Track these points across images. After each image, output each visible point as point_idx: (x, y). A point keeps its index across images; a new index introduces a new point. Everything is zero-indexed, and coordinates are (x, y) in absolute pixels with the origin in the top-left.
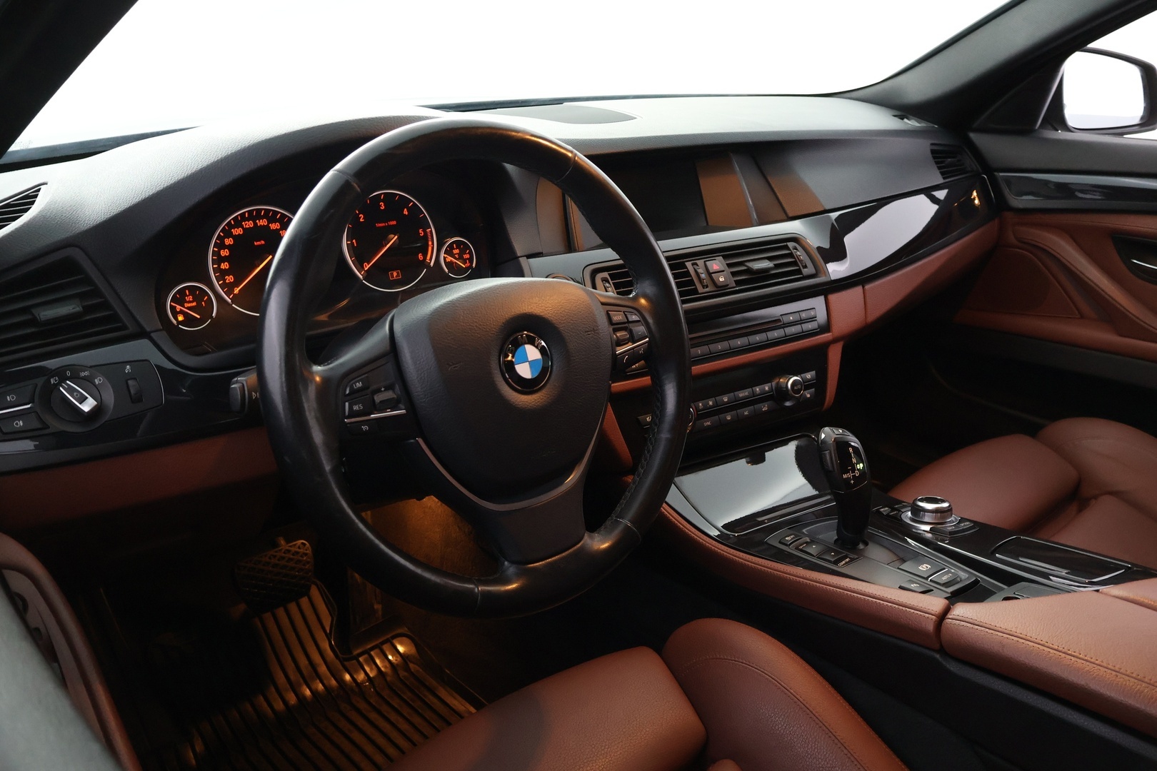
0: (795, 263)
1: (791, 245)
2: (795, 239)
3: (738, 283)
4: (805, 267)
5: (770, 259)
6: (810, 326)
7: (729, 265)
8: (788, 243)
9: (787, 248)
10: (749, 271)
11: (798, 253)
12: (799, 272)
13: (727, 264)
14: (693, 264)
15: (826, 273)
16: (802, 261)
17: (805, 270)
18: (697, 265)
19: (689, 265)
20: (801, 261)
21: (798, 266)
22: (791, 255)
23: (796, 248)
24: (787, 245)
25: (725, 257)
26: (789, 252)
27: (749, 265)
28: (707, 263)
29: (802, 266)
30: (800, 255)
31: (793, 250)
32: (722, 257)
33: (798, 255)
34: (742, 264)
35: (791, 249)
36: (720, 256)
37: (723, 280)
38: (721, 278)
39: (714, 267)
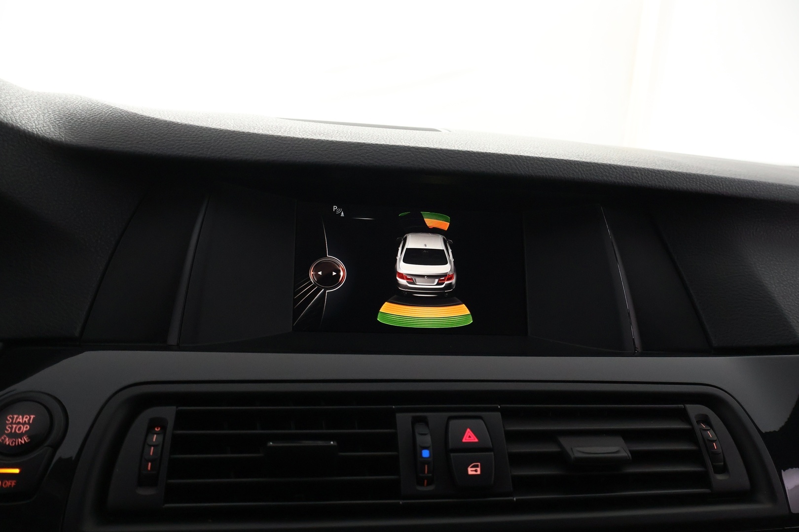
0: (695, 457)
1: (694, 410)
2: (710, 399)
3: (525, 484)
4: (724, 470)
5: (628, 436)
8: (688, 406)
9: (683, 415)
10: (560, 458)
11: (710, 434)
12: (702, 479)
13: (506, 432)
14: (416, 421)
15: (777, 492)
17: (720, 477)
18: (427, 424)
19: (403, 419)
20: (714, 455)
21: (703, 464)
22: (689, 435)
23: (705, 420)
24: (685, 409)
25: (507, 415)
26: (687, 426)
27: (566, 442)
28: (452, 423)
29: (714, 467)
30: (714, 441)
31: (698, 422)
32: (500, 413)
33: (709, 439)
34: (550, 437)
35: (694, 420)
36: (496, 410)
37: (479, 473)
38: (477, 466)
39: (470, 437)
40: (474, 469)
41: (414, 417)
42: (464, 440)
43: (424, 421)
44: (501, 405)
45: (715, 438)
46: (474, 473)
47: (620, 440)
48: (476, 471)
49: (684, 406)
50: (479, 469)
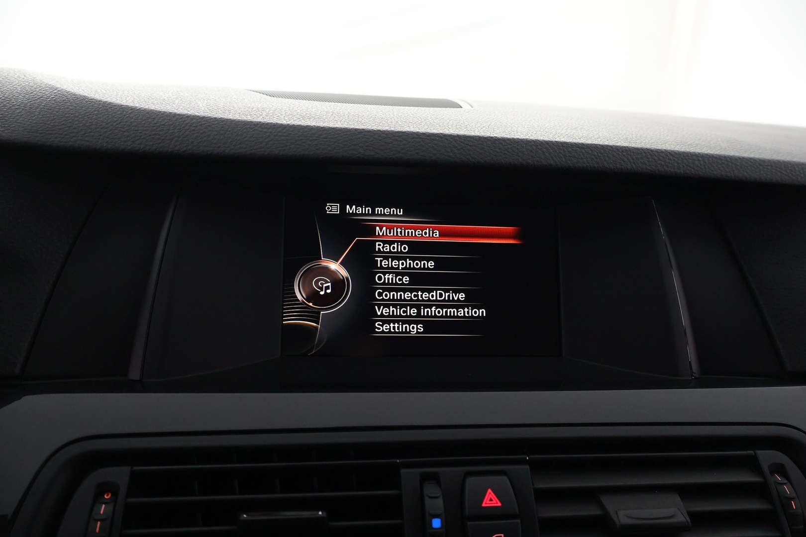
1: (767, 457)
8: (759, 452)
9: (753, 465)
10: (602, 524)
11: (787, 489)
13: (536, 492)
14: (425, 479)
18: (439, 482)
19: (409, 476)
20: (792, 518)
21: (780, 528)
23: (781, 470)
24: (755, 457)
25: (537, 468)
28: (470, 481)
30: (792, 498)
31: (772, 474)
32: (528, 467)
33: (786, 495)
34: (591, 495)
35: (766, 470)
36: (524, 462)
39: (491, 500)
42: (484, 505)
43: (434, 478)
44: (531, 456)
45: (794, 494)
47: (676, 499)
49: (755, 453)
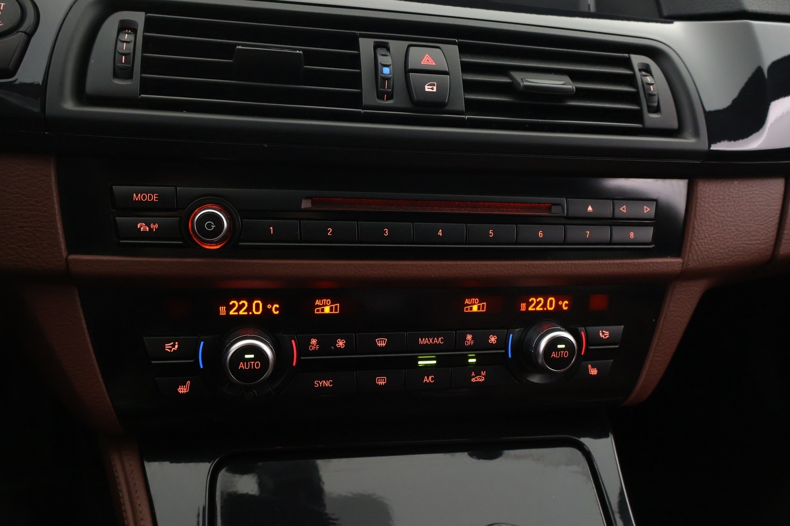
0: (633, 98)
1: (637, 60)
2: (654, 52)
3: (471, 106)
4: (657, 110)
5: (574, 76)
6: (632, 235)
7: (466, 68)
8: (632, 56)
9: (628, 64)
10: (511, 88)
11: (649, 79)
12: (637, 116)
13: (462, 63)
14: (377, 46)
16: (652, 95)
17: (652, 115)
18: (388, 50)
19: (366, 45)
20: (648, 96)
21: (638, 103)
22: (630, 80)
23: (646, 69)
24: (629, 58)
26: (629, 72)
27: (518, 76)
28: (412, 49)
29: (649, 107)
30: (652, 84)
31: (640, 70)
32: (457, 47)
33: (648, 82)
34: (503, 70)
35: (636, 68)
36: (454, 43)
37: (435, 90)
38: (434, 85)
39: (428, 60)
40: (431, 87)
41: (375, 42)
42: (422, 63)
43: (386, 47)
44: (459, 40)
45: (653, 82)
46: (431, 90)
47: (567, 79)
48: (432, 89)
49: (629, 56)
50: (435, 88)
